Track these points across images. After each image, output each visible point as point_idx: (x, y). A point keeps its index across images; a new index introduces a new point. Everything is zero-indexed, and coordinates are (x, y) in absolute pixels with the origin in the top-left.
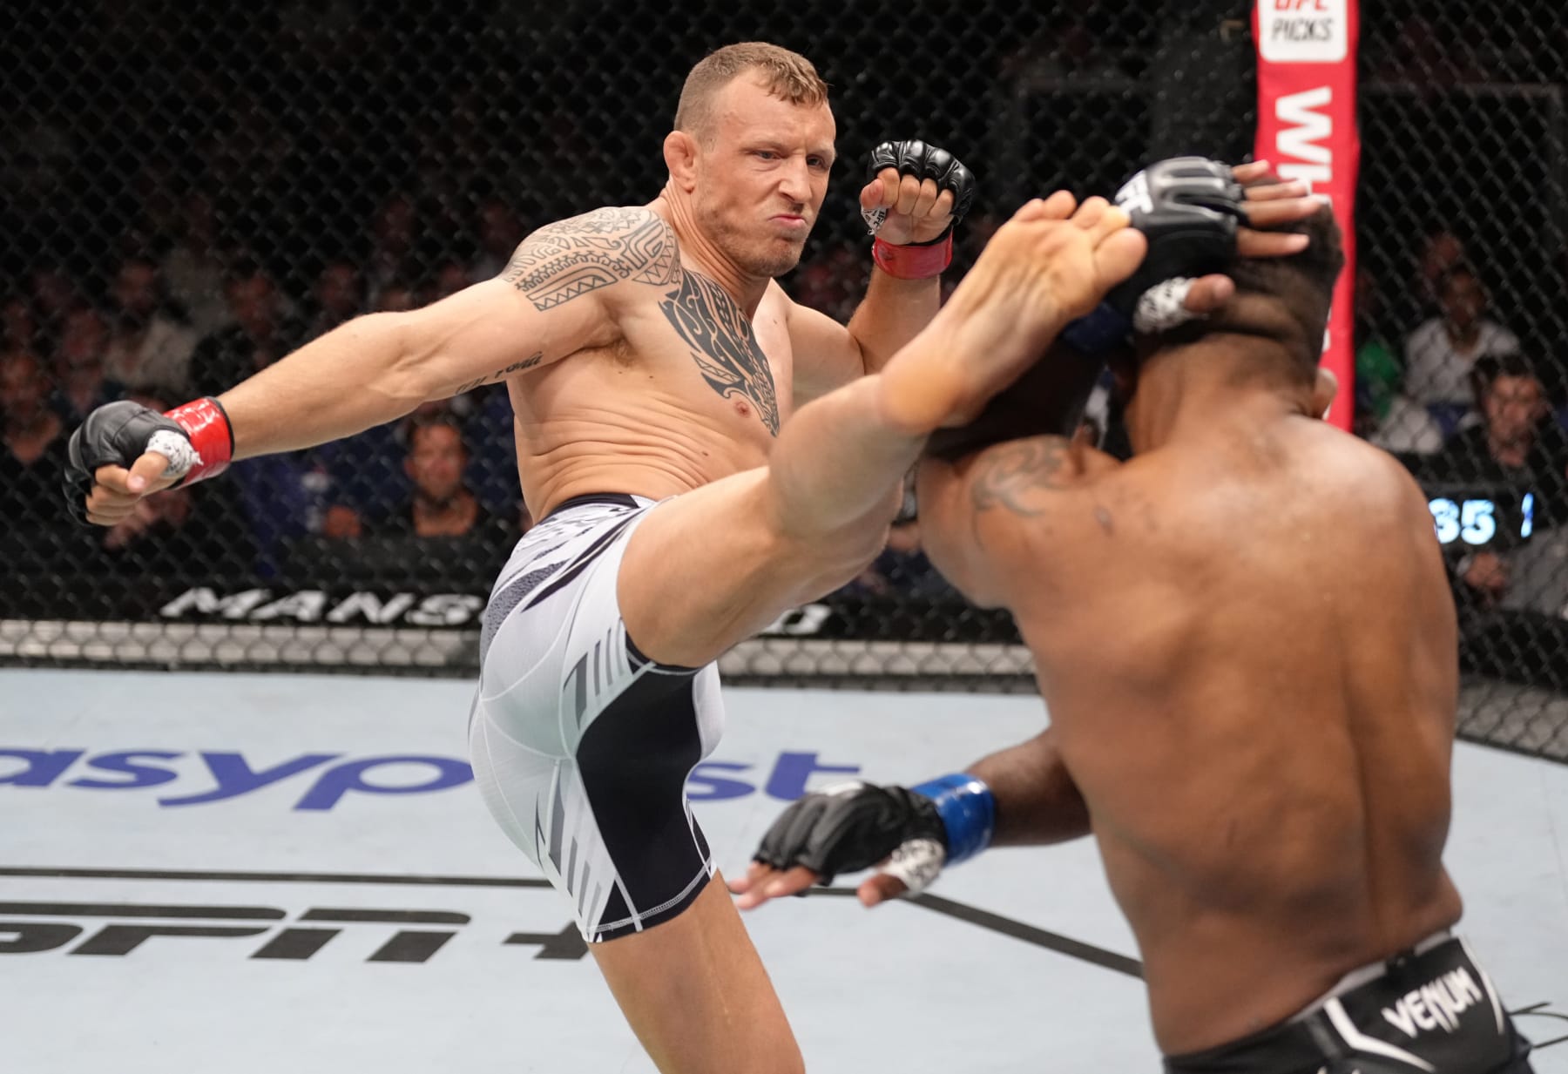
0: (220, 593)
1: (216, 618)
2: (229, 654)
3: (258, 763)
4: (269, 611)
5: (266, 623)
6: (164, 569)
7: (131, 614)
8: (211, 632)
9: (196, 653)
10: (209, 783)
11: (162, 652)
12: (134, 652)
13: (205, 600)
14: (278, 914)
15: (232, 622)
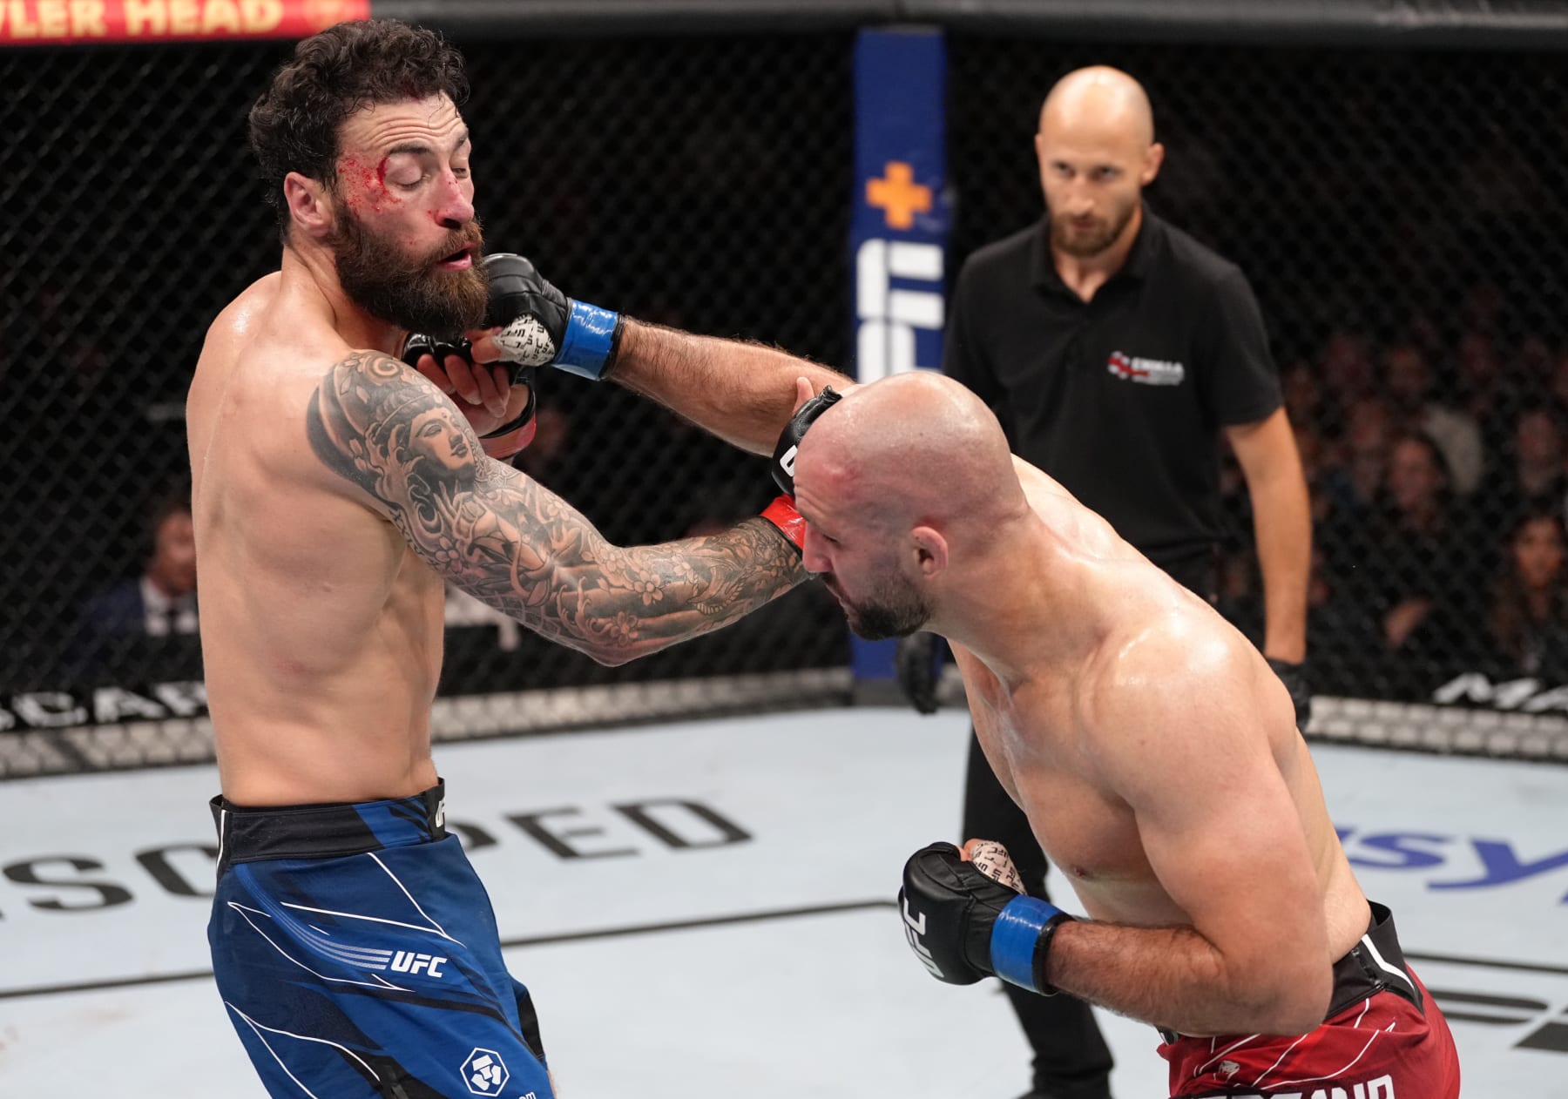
0: (1493, 681)
1: (1488, 705)
2: (1501, 743)
3: (1527, 852)
4: (1541, 702)
5: (1540, 714)
6: (1439, 655)
7: (1406, 696)
8: (1484, 720)
9: (1468, 740)
10: (1476, 869)
11: (1434, 737)
12: (1406, 735)
13: (1478, 687)
14: (1540, 1006)
15: (1504, 712)
